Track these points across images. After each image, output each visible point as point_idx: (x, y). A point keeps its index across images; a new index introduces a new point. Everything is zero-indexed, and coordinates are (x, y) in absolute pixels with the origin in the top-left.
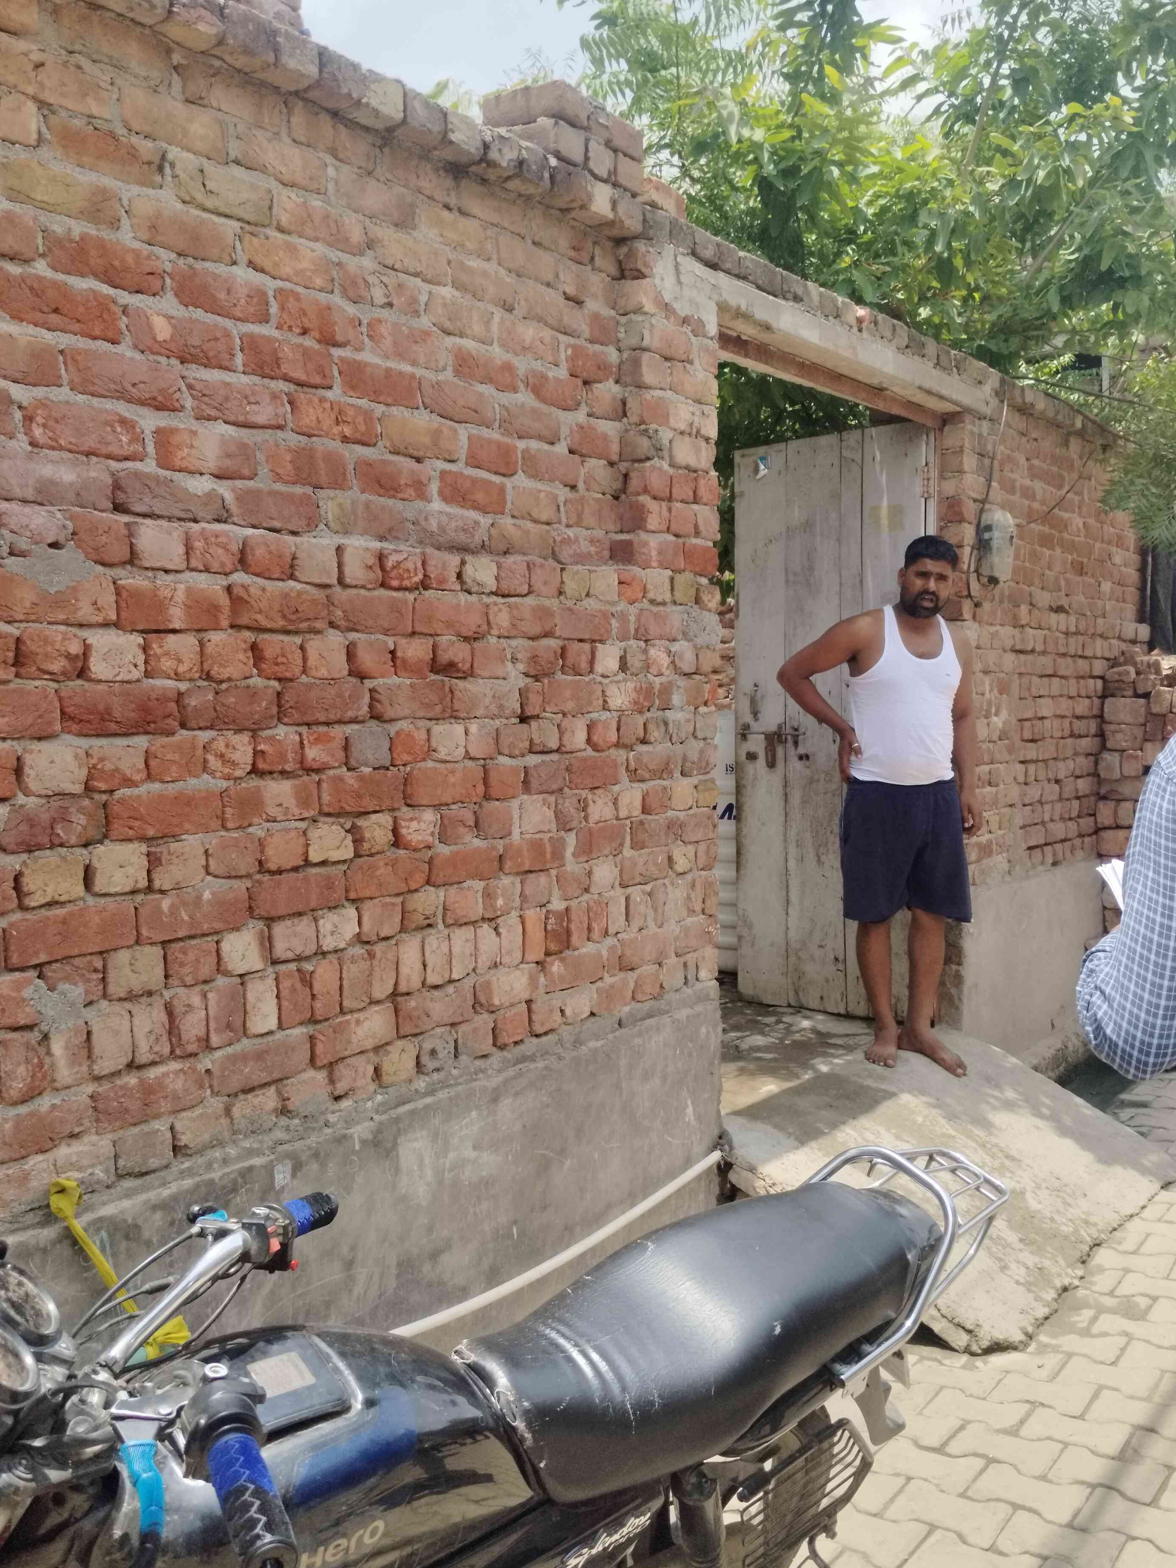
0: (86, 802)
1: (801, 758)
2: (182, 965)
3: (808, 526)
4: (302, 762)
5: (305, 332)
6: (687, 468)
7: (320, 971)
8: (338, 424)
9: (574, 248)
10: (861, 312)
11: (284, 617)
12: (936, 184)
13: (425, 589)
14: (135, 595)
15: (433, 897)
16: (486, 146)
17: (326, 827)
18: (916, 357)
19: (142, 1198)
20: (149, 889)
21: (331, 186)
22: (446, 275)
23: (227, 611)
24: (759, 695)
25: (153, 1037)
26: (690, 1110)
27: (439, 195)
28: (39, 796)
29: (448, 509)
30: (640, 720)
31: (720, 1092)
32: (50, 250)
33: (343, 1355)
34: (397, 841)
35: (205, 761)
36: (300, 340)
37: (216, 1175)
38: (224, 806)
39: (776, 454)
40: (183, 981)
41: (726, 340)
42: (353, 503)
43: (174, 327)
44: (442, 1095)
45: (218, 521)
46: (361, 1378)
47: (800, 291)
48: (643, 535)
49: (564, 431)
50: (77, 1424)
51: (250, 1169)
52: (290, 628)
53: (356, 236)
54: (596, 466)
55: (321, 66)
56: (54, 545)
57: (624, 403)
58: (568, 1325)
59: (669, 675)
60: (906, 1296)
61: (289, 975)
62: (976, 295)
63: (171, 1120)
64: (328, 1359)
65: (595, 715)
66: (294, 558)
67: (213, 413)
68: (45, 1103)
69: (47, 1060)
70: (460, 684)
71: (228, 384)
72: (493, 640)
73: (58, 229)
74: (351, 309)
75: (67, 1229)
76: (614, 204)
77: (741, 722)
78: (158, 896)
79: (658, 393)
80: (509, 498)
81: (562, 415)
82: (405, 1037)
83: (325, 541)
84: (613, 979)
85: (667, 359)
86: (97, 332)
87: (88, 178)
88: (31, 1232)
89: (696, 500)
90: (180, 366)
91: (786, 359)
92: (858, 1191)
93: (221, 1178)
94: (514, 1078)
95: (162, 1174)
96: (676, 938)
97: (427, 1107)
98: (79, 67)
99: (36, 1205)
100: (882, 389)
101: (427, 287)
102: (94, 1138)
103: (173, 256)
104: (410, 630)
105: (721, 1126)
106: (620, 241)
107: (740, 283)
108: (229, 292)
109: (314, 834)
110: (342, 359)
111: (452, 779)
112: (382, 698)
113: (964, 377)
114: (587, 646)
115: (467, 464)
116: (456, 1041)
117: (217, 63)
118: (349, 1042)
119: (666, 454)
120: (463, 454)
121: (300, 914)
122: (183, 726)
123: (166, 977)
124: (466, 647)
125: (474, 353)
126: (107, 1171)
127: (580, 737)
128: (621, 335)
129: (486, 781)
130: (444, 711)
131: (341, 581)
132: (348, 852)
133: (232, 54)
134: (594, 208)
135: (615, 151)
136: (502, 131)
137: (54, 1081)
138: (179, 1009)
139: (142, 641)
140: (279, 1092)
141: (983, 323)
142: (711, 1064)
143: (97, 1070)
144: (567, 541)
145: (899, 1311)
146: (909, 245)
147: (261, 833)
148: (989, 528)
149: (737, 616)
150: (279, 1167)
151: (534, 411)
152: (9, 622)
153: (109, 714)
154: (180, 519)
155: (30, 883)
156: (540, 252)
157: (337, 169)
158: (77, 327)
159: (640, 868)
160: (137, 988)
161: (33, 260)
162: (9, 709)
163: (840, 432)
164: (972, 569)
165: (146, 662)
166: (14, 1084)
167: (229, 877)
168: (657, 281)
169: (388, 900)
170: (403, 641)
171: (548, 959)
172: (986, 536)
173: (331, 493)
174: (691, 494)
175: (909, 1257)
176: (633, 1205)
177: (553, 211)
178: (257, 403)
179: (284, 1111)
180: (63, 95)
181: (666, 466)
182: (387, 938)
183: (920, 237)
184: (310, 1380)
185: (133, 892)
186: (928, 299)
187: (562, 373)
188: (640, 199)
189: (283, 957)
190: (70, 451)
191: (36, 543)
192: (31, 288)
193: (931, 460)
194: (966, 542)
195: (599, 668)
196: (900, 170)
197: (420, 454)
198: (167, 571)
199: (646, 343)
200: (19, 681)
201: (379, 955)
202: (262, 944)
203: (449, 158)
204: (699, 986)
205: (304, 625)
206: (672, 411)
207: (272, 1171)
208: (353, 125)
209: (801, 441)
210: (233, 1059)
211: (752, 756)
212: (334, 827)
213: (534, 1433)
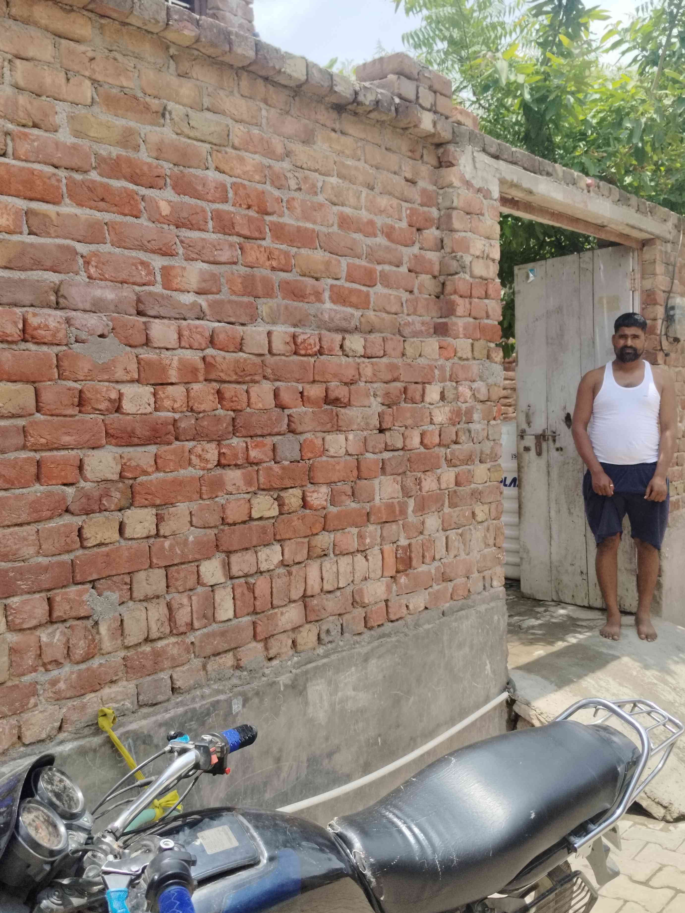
0: (121, 485)
1: (557, 449)
2: (177, 580)
3: (559, 310)
4: (247, 459)
5: (249, 207)
6: (481, 278)
7: (259, 583)
8: (269, 259)
9: (411, 151)
10: (589, 181)
11: (236, 374)
12: (634, 103)
13: (321, 355)
14: (149, 363)
15: (327, 538)
16: (356, 93)
17: (261, 497)
18: (624, 207)
19: (153, 719)
20: (157, 535)
21: (264, 121)
22: (333, 170)
23: (202, 371)
24: (531, 412)
25: (159, 623)
26: (488, 667)
27: (329, 123)
28: (94, 482)
29: (335, 307)
30: (454, 429)
31: (507, 656)
32: (99, 164)
33: (256, 827)
34: (305, 505)
35: (190, 459)
36: (246, 212)
37: (197, 706)
38: (201, 486)
39: (540, 267)
40: (176, 588)
41: (505, 201)
42: (278, 306)
43: (172, 207)
44: (334, 657)
45: (198, 319)
46: (267, 843)
47: (550, 170)
48: (454, 319)
49: (405, 259)
50: (90, 870)
51: (218, 702)
52: (240, 380)
53: (279, 150)
54: (425, 279)
55: (257, 52)
56: (102, 336)
57: (442, 241)
58: (400, 810)
59: (471, 403)
60: (617, 794)
61: (240, 585)
62: (662, 169)
63: (170, 672)
64: (248, 831)
65: (425, 428)
66: (242, 339)
67: (195, 256)
68: (95, 663)
69: (97, 637)
70: (343, 410)
71: (204, 239)
72: (362, 384)
73: (104, 153)
74: (277, 193)
75: (108, 737)
76: (435, 124)
77: (520, 428)
78: (162, 539)
79: (463, 234)
80: (372, 300)
81: (404, 249)
82: (311, 622)
83: (260, 329)
84: (439, 587)
85: (468, 214)
86: (127, 212)
87: (121, 122)
88: (87, 739)
89: (487, 296)
90: (176, 230)
91: (542, 210)
92: (587, 726)
93: (200, 707)
94: (378, 647)
95: (165, 704)
96: (478, 562)
97: (324, 665)
98: (115, 59)
99: (90, 723)
100: (603, 227)
101: (322, 178)
102: (125, 683)
103: (171, 166)
104: (312, 379)
105: (507, 676)
106: (439, 145)
107: (514, 167)
108: (204, 185)
109: (255, 501)
110: (271, 222)
111: (338, 467)
112: (295, 420)
113: (655, 217)
114: (420, 387)
115: (346, 280)
116: (342, 625)
117: (196, 53)
118: (277, 625)
119: (468, 271)
120: (344, 275)
121: (247, 549)
122: (177, 439)
123: (168, 587)
124: (346, 389)
125: (350, 215)
126: (132, 703)
127: (417, 440)
128: (440, 201)
129: (358, 468)
130: (333, 427)
131: (270, 352)
132: (275, 512)
133: (204, 47)
134: (422, 126)
135: (435, 92)
136: (367, 84)
137: (101, 649)
138: (175, 606)
139: (153, 390)
140: (234, 655)
141: (666, 185)
142: (501, 639)
143: (127, 643)
144: (408, 324)
145: (612, 803)
146: (618, 139)
147: (223, 502)
148: (673, 308)
149: (517, 365)
150: (235, 701)
151: (387, 248)
152: (75, 381)
153: (134, 433)
154: (176, 319)
155: (87, 533)
156: (390, 154)
157: (267, 111)
158: (115, 209)
159: (455, 519)
160: (150, 594)
161: (89, 171)
162: (75, 431)
163: (579, 252)
164: (663, 333)
165: (155, 402)
166: (78, 652)
167: (204, 528)
168: (462, 168)
169: (300, 540)
170: (307, 386)
171: (398, 575)
172: (672, 313)
173: (264, 300)
174: (484, 293)
175: (619, 769)
176: (453, 725)
177: (398, 130)
178: (221, 250)
179: (238, 667)
180: (106, 75)
181: (467, 277)
182: (299, 563)
183: (624, 135)
184: (235, 843)
185: (148, 537)
186: (631, 171)
187: (404, 224)
188: (450, 120)
189: (237, 575)
190: (112, 281)
191: (91, 335)
192: (88, 187)
193: (636, 268)
194: (658, 317)
195: (427, 399)
196: (612, 96)
197: (319, 275)
198: (167, 349)
199: (455, 204)
200: (81, 415)
201: (294, 573)
202: (224, 567)
203: (335, 101)
204: (492, 590)
205: (248, 379)
206: (471, 244)
207: (231, 703)
208: (276, 84)
209: (555, 259)
210: (208, 635)
211: (527, 449)
212: (267, 497)
213: (377, 878)
